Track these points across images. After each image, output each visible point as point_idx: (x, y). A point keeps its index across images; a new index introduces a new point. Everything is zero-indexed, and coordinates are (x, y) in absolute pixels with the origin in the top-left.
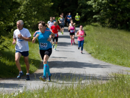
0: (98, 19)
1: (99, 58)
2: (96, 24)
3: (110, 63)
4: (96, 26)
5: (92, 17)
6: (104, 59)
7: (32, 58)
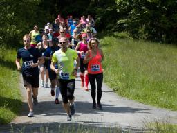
0: (126, 25)
1: (128, 96)
2: (123, 34)
3: (148, 103)
4: (123, 38)
5: (115, 22)
6: (137, 97)
7: (7, 96)
